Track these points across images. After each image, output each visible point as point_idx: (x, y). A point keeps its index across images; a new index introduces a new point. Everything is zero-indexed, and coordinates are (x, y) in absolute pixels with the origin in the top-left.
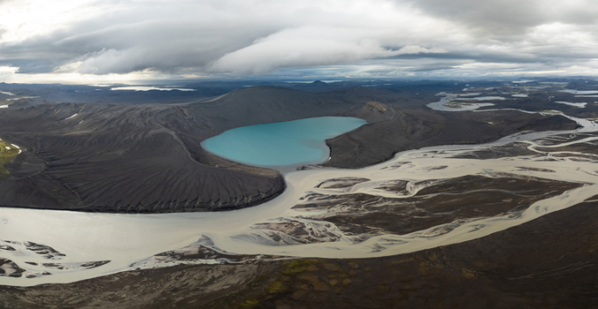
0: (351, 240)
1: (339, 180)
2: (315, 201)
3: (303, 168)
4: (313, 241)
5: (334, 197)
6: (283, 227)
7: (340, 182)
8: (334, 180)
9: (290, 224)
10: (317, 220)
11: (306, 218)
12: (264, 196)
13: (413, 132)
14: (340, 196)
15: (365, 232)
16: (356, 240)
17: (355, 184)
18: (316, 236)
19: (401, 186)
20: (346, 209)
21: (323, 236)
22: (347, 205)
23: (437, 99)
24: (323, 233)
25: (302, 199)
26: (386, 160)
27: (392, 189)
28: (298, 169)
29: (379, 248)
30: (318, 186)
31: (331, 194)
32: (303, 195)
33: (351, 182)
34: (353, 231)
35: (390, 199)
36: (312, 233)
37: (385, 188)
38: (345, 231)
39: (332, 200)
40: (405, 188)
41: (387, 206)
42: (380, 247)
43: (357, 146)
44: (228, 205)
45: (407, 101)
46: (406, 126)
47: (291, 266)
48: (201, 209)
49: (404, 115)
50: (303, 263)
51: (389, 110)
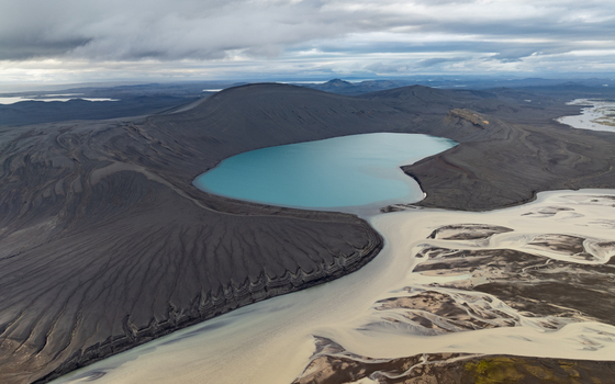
0: (537, 324)
1: (459, 227)
2: (440, 259)
3: (391, 209)
4: (481, 325)
5: (467, 253)
8: (451, 227)
9: (428, 297)
10: (464, 289)
11: (446, 287)
12: (362, 253)
13: (554, 162)
14: (477, 253)
15: (552, 313)
17: (491, 234)
18: (481, 317)
19: (574, 245)
20: (499, 273)
21: (491, 317)
22: (499, 266)
23: (576, 111)
24: (488, 311)
25: (419, 255)
26: (525, 201)
27: (560, 248)
28: (383, 211)
29: (592, 346)
30: (433, 236)
31: (461, 249)
32: (419, 250)
33: (484, 232)
34: (530, 309)
35: (565, 264)
36: (472, 311)
37: (546, 244)
38: (521, 309)
39: (469, 259)
40: (582, 249)
41: (566, 274)
42: (591, 342)
43: (465, 175)
44: (317, 274)
45: (515, 111)
46: (536, 150)
47: (479, 371)
48: (279, 290)
49: (526, 134)
50: (494, 364)
51: (493, 123)
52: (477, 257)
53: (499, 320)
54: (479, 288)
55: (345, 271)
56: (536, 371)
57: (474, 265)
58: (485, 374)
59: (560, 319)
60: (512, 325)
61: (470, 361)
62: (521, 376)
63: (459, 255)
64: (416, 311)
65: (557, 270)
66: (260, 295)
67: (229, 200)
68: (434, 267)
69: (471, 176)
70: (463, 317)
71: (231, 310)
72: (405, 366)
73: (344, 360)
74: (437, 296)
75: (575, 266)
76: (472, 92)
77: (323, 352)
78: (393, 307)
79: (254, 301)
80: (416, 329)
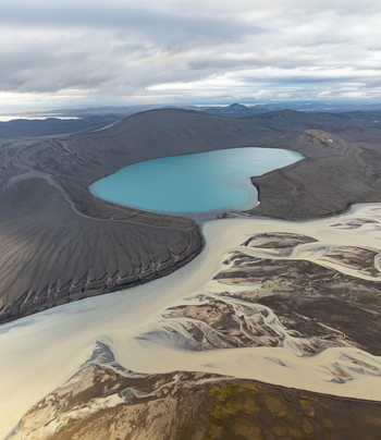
0: (298, 346)
1: (273, 236)
2: (243, 267)
3: (225, 216)
4: (247, 342)
5: (268, 262)
6: (204, 313)
7: (274, 240)
8: (266, 235)
9: (213, 306)
11: (234, 297)
12: (177, 258)
15: (318, 334)
16: (306, 348)
17: (296, 244)
18: (250, 333)
22: (288, 278)
24: (259, 327)
25: (226, 263)
26: (339, 213)
27: (352, 262)
28: (218, 218)
29: (341, 377)
30: (246, 244)
32: (228, 256)
33: (288, 241)
34: (300, 329)
35: (350, 278)
36: (245, 326)
37: (341, 257)
38: (289, 327)
39: (267, 268)
40: (372, 264)
42: (342, 373)
43: (295, 187)
44: (130, 278)
45: (361, 130)
46: (364, 165)
47: (220, 398)
48: (94, 291)
49: (361, 151)
50: (238, 390)
51: (336, 141)
52: (275, 267)
53: (266, 339)
54: (262, 301)
55: (157, 276)
56: (273, 404)
57: (269, 275)
58: (223, 403)
59: (322, 341)
60: (274, 344)
61: (217, 384)
62: (257, 409)
63: (259, 264)
64: (196, 322)
65: (341, 285)
66: (76, 295)
67: (106, 203)
68: (233, 275)
69: (301, 188)
70: (234, 332)
71: (47, 308)
72: (157, 384)
73: (108, 371)
74: (222, 307)
75: (359, 281)
76: (333, 115)
77: (95, 361)
78: (180, 316)
79: (69, 301)
80: (187, 341)
